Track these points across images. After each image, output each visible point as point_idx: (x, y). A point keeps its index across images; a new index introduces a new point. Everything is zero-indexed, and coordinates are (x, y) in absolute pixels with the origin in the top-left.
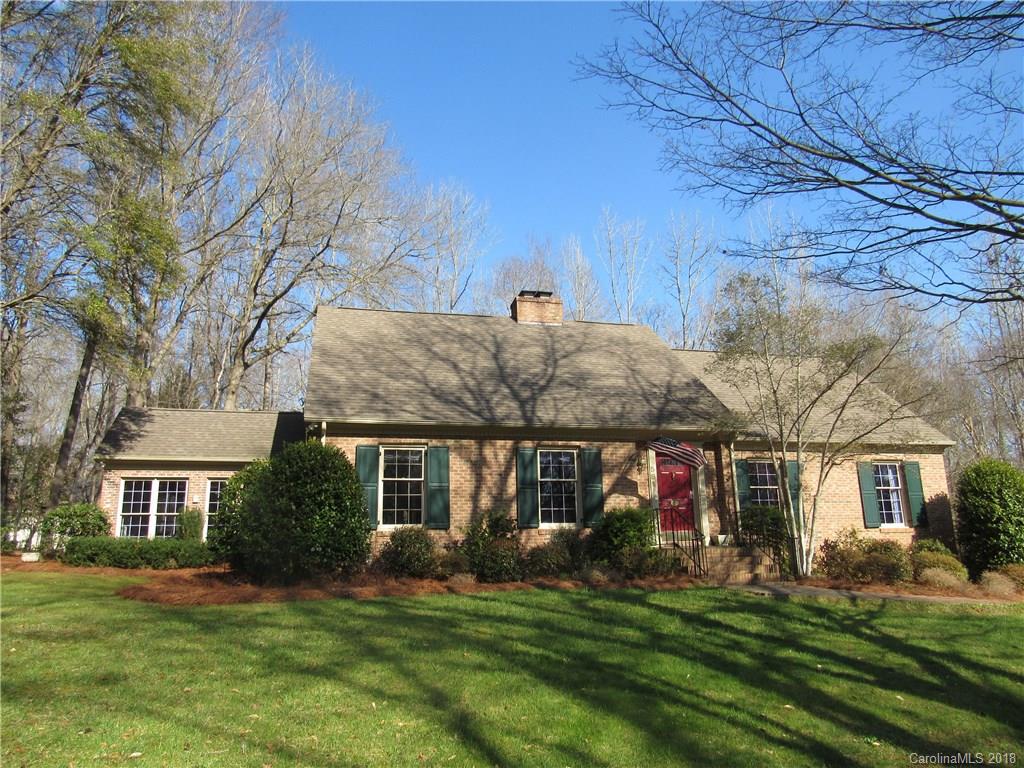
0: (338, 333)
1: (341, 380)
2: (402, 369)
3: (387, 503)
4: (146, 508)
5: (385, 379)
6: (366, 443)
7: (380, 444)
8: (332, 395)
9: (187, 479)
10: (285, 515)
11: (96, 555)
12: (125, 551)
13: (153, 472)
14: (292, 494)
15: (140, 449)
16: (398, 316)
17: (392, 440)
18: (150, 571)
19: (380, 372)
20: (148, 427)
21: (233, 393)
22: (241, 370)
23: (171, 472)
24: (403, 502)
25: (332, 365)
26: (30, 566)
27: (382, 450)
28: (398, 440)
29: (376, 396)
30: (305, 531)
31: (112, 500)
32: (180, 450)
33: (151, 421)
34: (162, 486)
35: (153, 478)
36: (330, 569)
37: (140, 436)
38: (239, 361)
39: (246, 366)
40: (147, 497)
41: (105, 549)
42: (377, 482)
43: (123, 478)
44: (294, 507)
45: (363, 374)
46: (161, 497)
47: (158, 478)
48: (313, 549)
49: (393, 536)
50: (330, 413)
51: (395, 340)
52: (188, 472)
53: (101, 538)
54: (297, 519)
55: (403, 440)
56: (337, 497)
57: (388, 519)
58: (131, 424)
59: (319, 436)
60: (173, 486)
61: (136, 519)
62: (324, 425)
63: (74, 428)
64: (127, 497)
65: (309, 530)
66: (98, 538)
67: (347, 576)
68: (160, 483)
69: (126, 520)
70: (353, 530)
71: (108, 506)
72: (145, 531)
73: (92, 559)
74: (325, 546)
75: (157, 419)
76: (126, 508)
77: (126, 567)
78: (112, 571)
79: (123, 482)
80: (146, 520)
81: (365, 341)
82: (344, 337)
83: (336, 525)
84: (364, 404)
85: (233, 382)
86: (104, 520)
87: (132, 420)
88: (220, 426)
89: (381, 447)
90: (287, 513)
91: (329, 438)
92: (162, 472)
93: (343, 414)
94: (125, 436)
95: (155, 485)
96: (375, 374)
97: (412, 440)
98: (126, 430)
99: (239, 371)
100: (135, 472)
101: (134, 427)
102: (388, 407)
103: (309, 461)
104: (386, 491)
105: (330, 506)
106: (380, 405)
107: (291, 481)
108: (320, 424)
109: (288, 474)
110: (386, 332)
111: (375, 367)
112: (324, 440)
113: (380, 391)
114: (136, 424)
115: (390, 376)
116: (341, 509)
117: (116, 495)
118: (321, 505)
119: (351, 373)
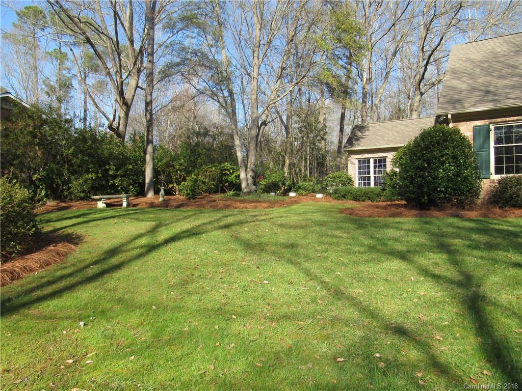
0: (464, 59)
1: (464, 86)
2: (509, 71)
3: (498, 161)
4: (369, 173)
5: (495, 81)
6: (480, 124)
7: (490, 123)
8: (456, 97)
9: (387, 157)
10: (421, 170)
11: (346, 195)
12: (358, 193)
13: (370, 155)
14: (425, 158)
15: (362, 144)
16: (510, 38)
17: (499, 120)
18: (370, 202)
19: (493, 76)
20: (367, 133)
21: (416, 110)
22: (419, 97)
23: (378, 154)
24: (509, 160)
25: (458, 79)
26: (318, 200)
27: (492, 127)
28: (504, 119)
29: (488, 92)
30: (434, 178)
31: (353, 171)
32: (381, 142)
33: (368, 130)
34: (375, 162)
35: (370, 158)
36: (449, 200)
37: (362, 138)
38: (418, 92)
39: (422, 94)
40: (369, 167)
41: (349, 192)
42: (489, 148)
43: (357, 159)
44: (426, 165)
45: (480, 81)
46: (375, 167)
47: (373, 158)
48: (438, 189)
49: (499, 182)
50: (454, 108)
51: (506, 53)
52: (387, 153)
53: (349, 187)
54: (428, 172)
55: (508, 119)
56: (455, 157)
57: (498, 171)
58: (359, 132)
59: (448, 124)
60: (380, 161)
61: (364, 179)
62: (450, 116)
63: (342, 138)
64: (360, 168)
65: (437, 178)
66: (347, 188)
67: (461, 205)
68: (374, 160)
69: (360, 178)
70: (466, 178)
71: (352, 172)
72: (369, 184)
73: (344, 197)
74: (447, 187)
75: (370, 128)
76: (360, 173)
77: (359, 201)
78: (352, 202)
79: (357, 161)
80: (369, 178)
81: (484, 59)
82: (468, 60)
83: (453, 175)
84: (477, 99)
85: (415, 105)
86: (350, 180)
87: (360, 131)
88: (402, 128)
89: (491, 125)
90: (422, 169)
91: (454, 124)
92: (374, 154)
93: (463, 107)
94: (356, 139)
95: (372, 161)
96: (489, 78)
97: (515, 118)
98: (356, 136)
99: (418, 98)
100: (361, 155)
101: (360, 134)
102: (496, 98)
103: (436, 137)
104: (496, 153)
105: (449, 163)
106: (491, 97)
107: (424, 150)
108: (447, 116)
109: (422, 146)
110: (499, 50)
111: (490, 74)
112: (451, 125)
113: (491, 89)
114: (361, 132)
115: (501, 77)
116: (458, 166)
117: (355, 167)
118: (443, 163)
119: (471, 81)
